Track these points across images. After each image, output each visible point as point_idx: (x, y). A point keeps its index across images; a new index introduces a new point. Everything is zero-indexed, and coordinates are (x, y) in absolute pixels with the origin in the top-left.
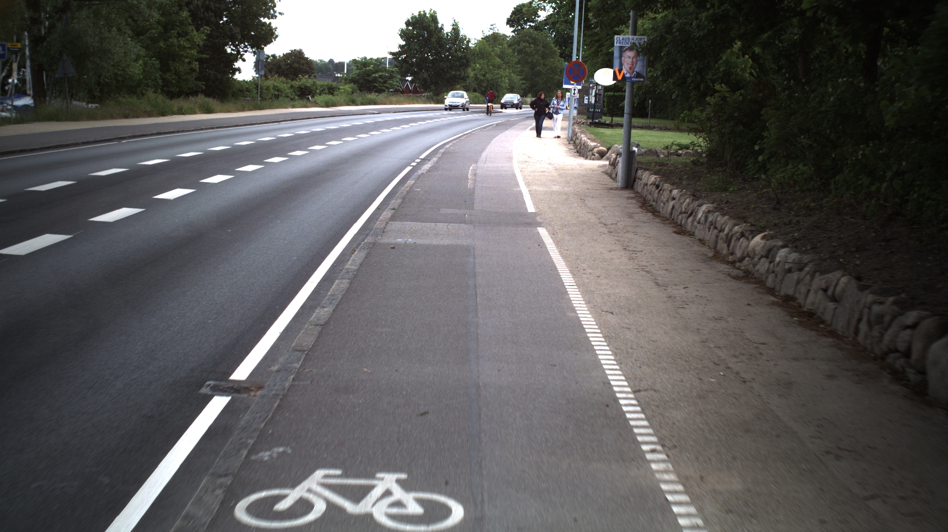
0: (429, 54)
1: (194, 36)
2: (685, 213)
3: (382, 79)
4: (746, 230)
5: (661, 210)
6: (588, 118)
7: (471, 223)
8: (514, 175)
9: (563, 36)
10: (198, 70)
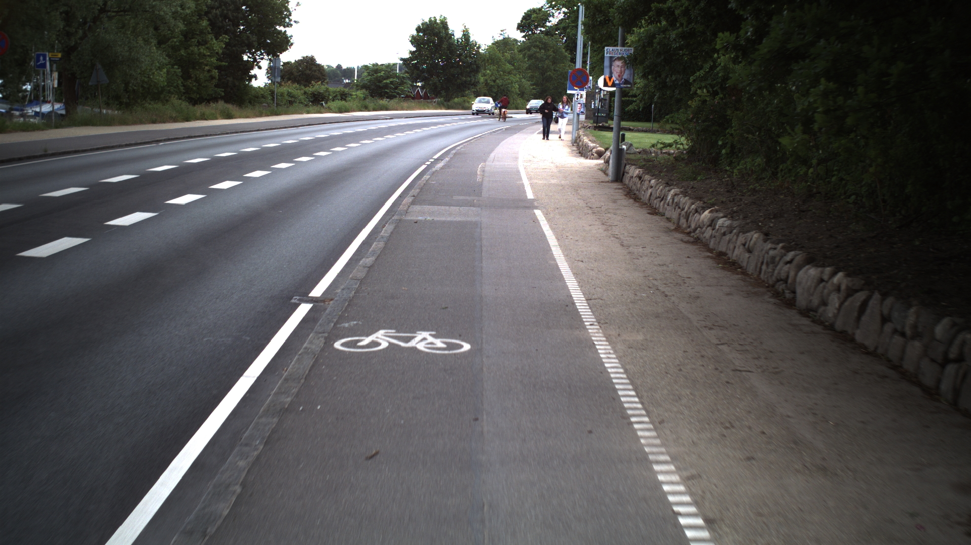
0: (440, 60)
1: (214, 44)
2: (659, 197)
3: (393, 85)
4: (699, 207)
6: (594, 122)
7: (479, 207)
8: (518, 172)
10: (217, 78)
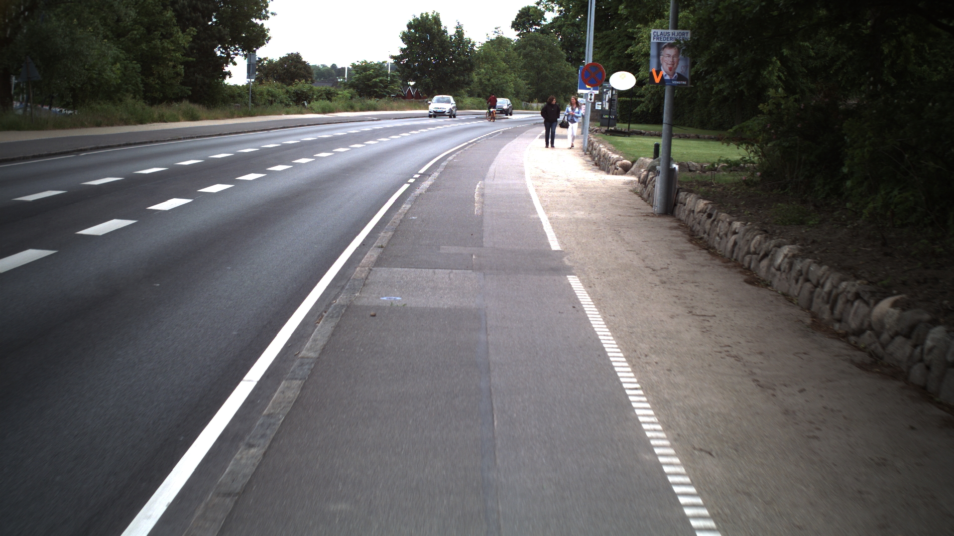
0: (432, 58)
1: (179, 37)
2: (755, 253)
3: (383, 84)
4: (863, 291)
5: (716, 246)
6: (602, 125)
7: (480, 268)
8: (529, 196)
9: (570, 40)
10: (183, 74)
